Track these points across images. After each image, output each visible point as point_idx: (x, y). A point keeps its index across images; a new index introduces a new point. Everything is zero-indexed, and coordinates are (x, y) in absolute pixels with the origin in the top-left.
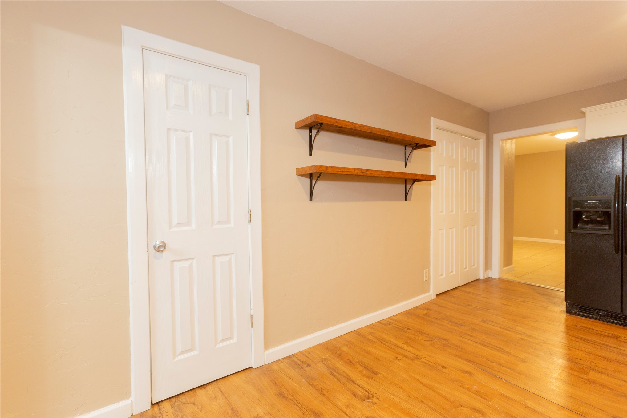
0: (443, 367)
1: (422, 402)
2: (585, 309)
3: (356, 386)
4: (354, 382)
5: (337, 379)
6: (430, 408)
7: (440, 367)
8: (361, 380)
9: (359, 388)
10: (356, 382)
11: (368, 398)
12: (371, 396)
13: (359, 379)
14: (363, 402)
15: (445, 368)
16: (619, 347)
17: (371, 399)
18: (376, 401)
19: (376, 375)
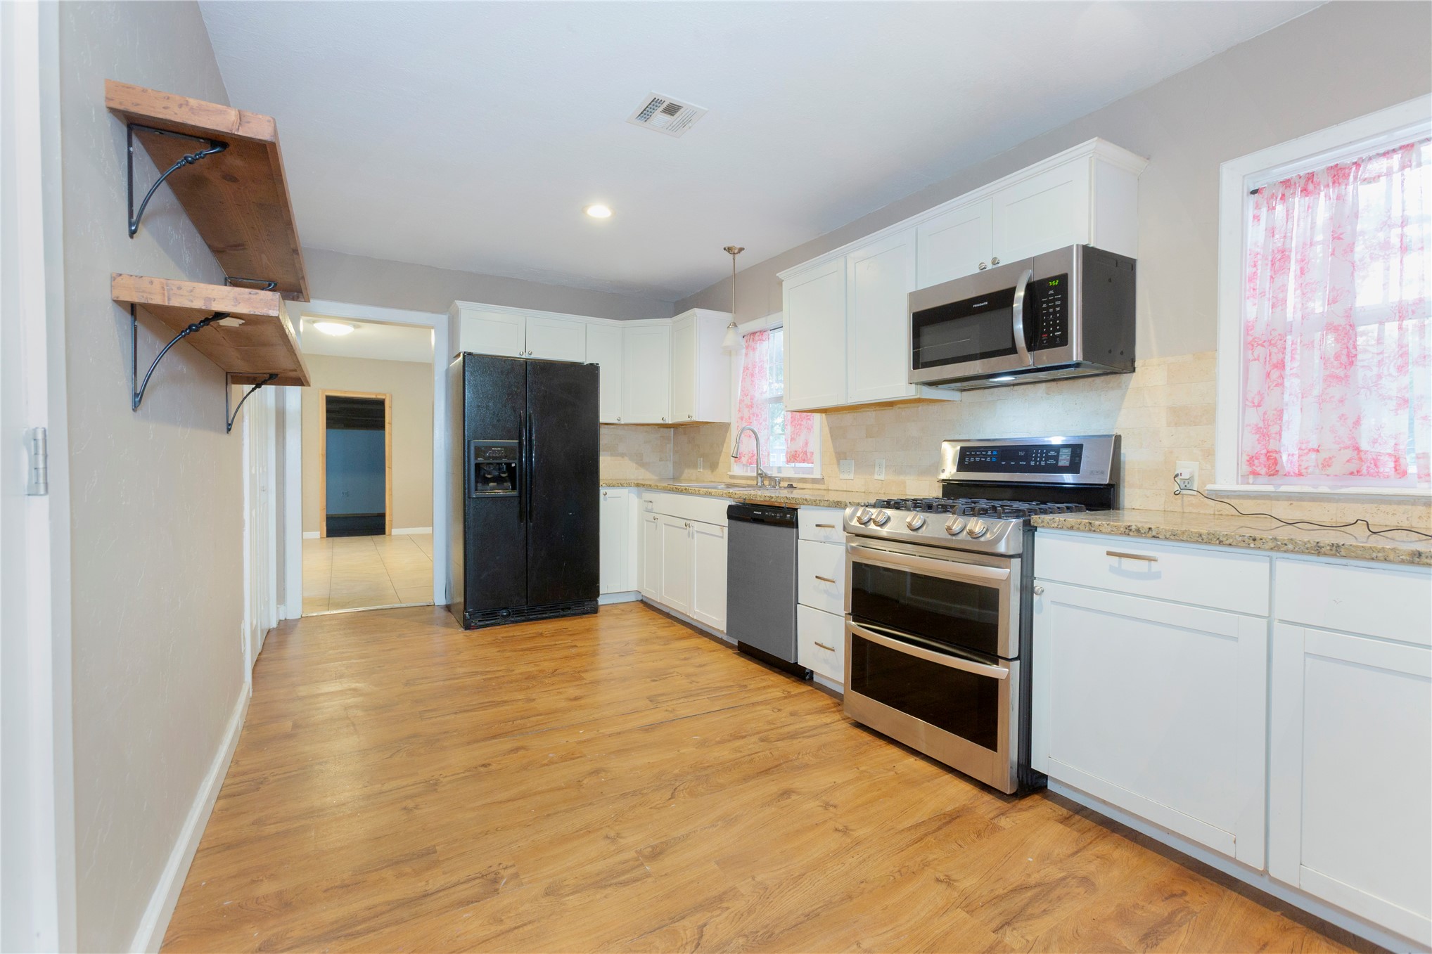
0: (484, 766)
1: (549, 815)
2: (487, 614)
3: (441, 894)
4: (425, 896)
5: (387, 926)
6: (567, 811)
7: (482, 769)
8: (430, 882)
9: (452, 890)
10: (430, 892)
11: (495, 881)
12: (493, 876)
13: (424, 883)
14: (499, 891)
15: (489, 765)
16: (557, 643)
17: (502, 878)
18: (510, 871)
19: (435, 852)
